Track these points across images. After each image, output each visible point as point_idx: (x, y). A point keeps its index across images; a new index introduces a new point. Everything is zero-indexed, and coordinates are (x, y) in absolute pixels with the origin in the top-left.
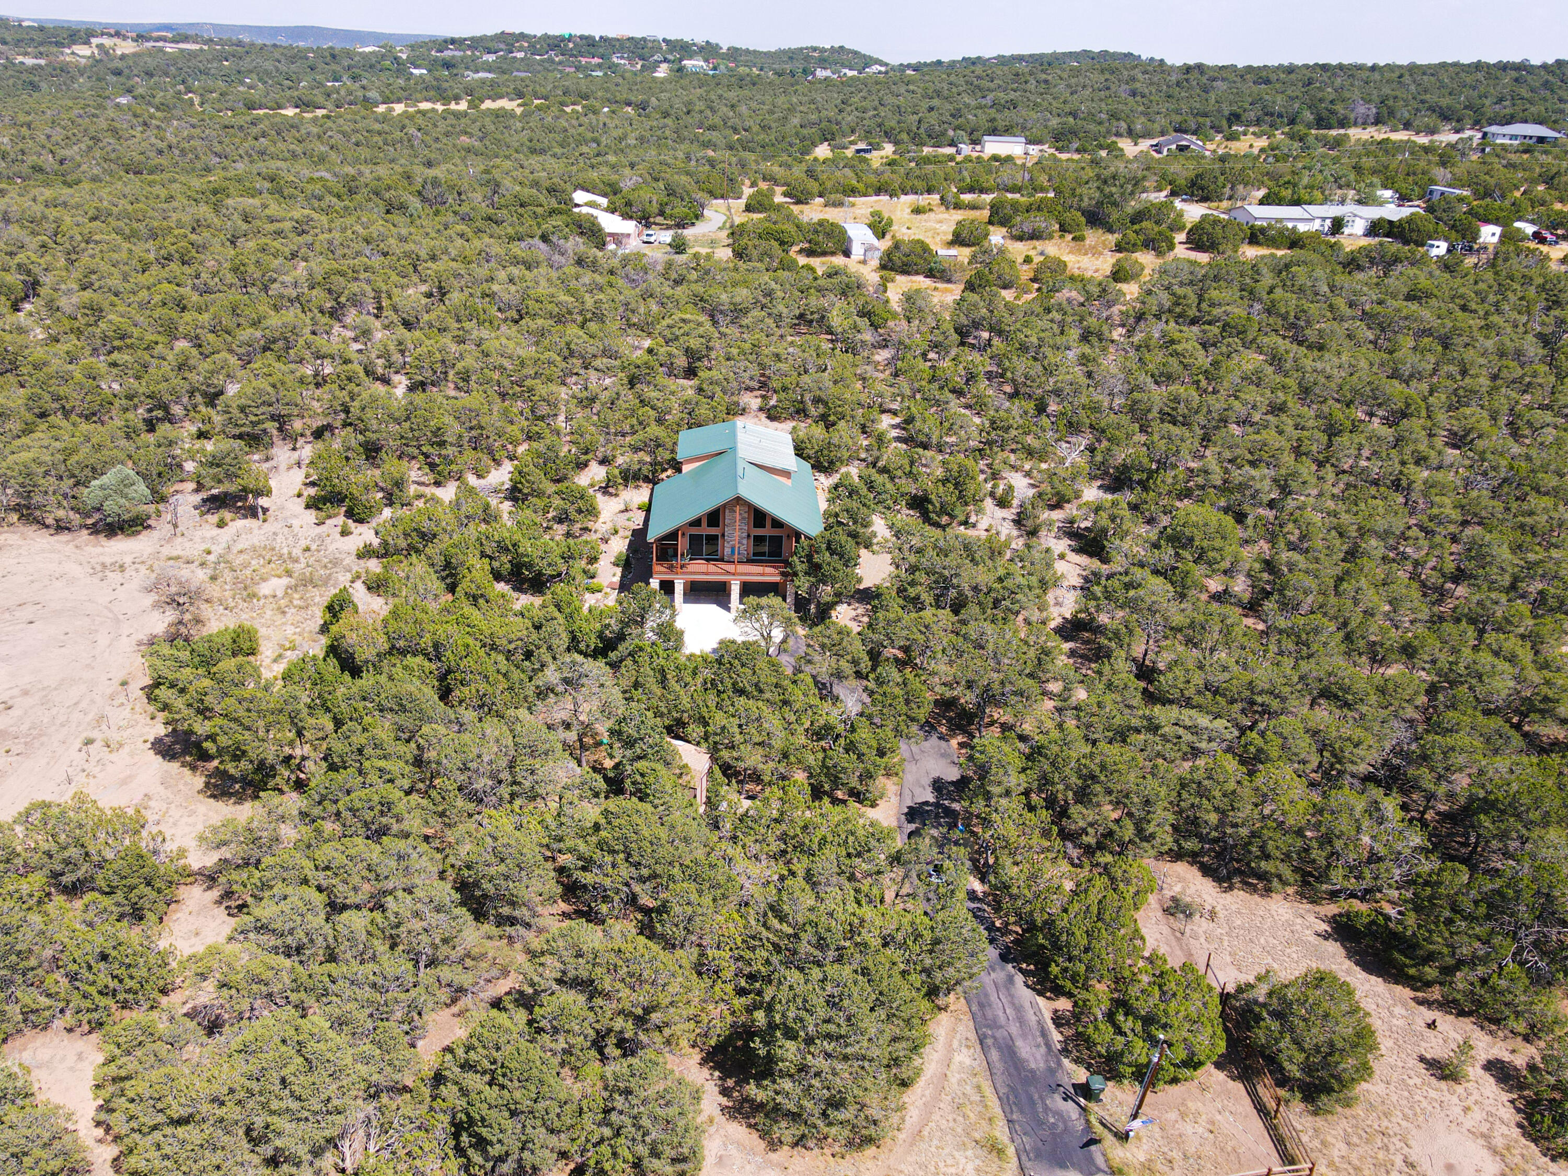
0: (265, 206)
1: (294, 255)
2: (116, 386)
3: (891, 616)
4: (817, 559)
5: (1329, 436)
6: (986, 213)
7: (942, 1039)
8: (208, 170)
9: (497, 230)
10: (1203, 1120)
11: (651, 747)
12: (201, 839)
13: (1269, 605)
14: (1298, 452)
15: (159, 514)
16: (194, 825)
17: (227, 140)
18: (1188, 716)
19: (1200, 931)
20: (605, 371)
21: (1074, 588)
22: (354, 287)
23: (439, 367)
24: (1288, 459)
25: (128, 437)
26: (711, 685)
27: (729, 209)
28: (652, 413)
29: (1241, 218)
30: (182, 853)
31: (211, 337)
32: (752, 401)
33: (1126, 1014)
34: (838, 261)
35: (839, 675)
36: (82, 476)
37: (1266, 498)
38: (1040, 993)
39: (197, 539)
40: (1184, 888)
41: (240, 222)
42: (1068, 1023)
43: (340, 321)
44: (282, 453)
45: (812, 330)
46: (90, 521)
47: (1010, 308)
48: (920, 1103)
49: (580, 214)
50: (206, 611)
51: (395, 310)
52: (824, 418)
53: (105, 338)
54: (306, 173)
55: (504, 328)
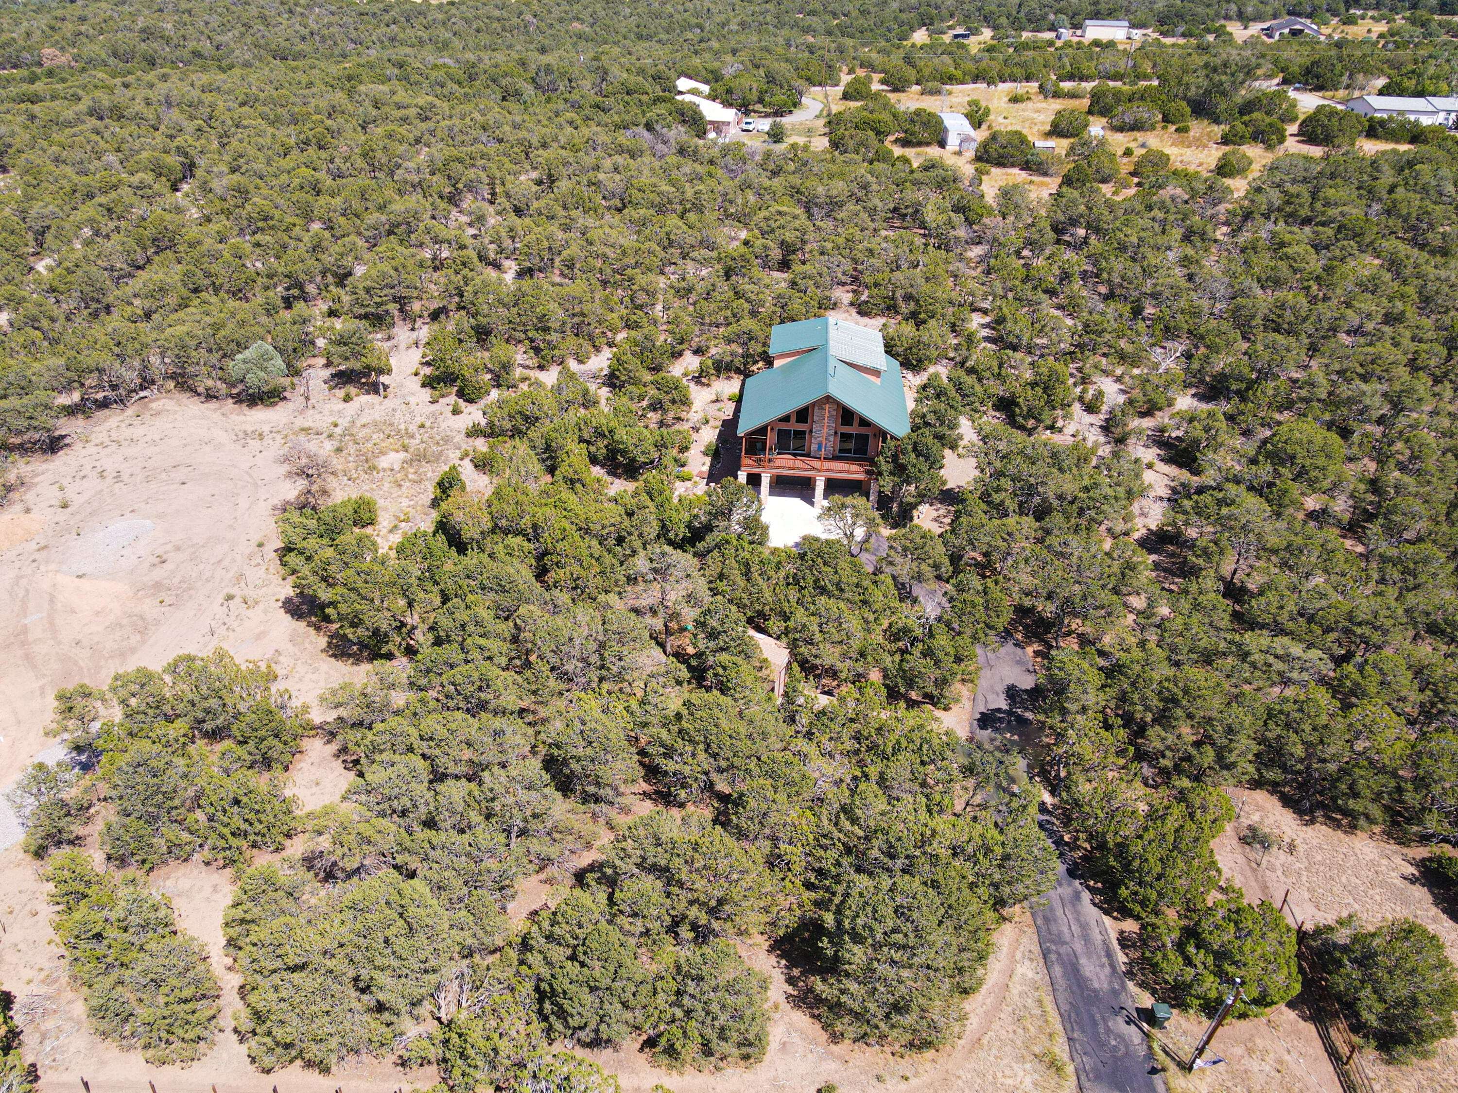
0: (393, 93)
1: (418, 141)
2: (259, 265)
3: (975, 522)
4: (902, 460)
5: (1449, 350)
6: (1086, 102)
7: (1005, 949)
8: (344, 56)
9: (605, 118)
10: (1271, 1058)
11: (733, 640)
12: (322, 699)
13: (1374, 528)
14: (1414, 365)
15: (293, 386)
16: (317, 682)
17: (361, 27)
18: (1282, 643)
19: (1278, 864)
20: (704, 262)
21: (1161, 499)
22: (471, 174)
23: (546, 255)
24: (1402, 372)
25: (269, 314)
26: (794, 581)
27: (826, 96)
28: (747, 306)
29: (1359, 109)
30: (306, 708)
31: (342, 220)
32: (844, 296)
33: (1198, 947)
34: (934, 151)
35: (919, 577)
36: (228, 349)
37: (1375, 414)
38: (1107, 913)
39: (326, 412)
40: (1262, 818)
41: (371, 109)
42: (1134, 945)
43: (457, 206)
44: (402, 333)
45: (905, 224)
46: (235, 391)
47: (1111, 206)
48: (980, 1011)
49: (683, 102)
50: (332, 483)
51: (508, 196)
52: (914, 315)
53: (250, 219)
54: (431, 59)
55: (608, 217)
